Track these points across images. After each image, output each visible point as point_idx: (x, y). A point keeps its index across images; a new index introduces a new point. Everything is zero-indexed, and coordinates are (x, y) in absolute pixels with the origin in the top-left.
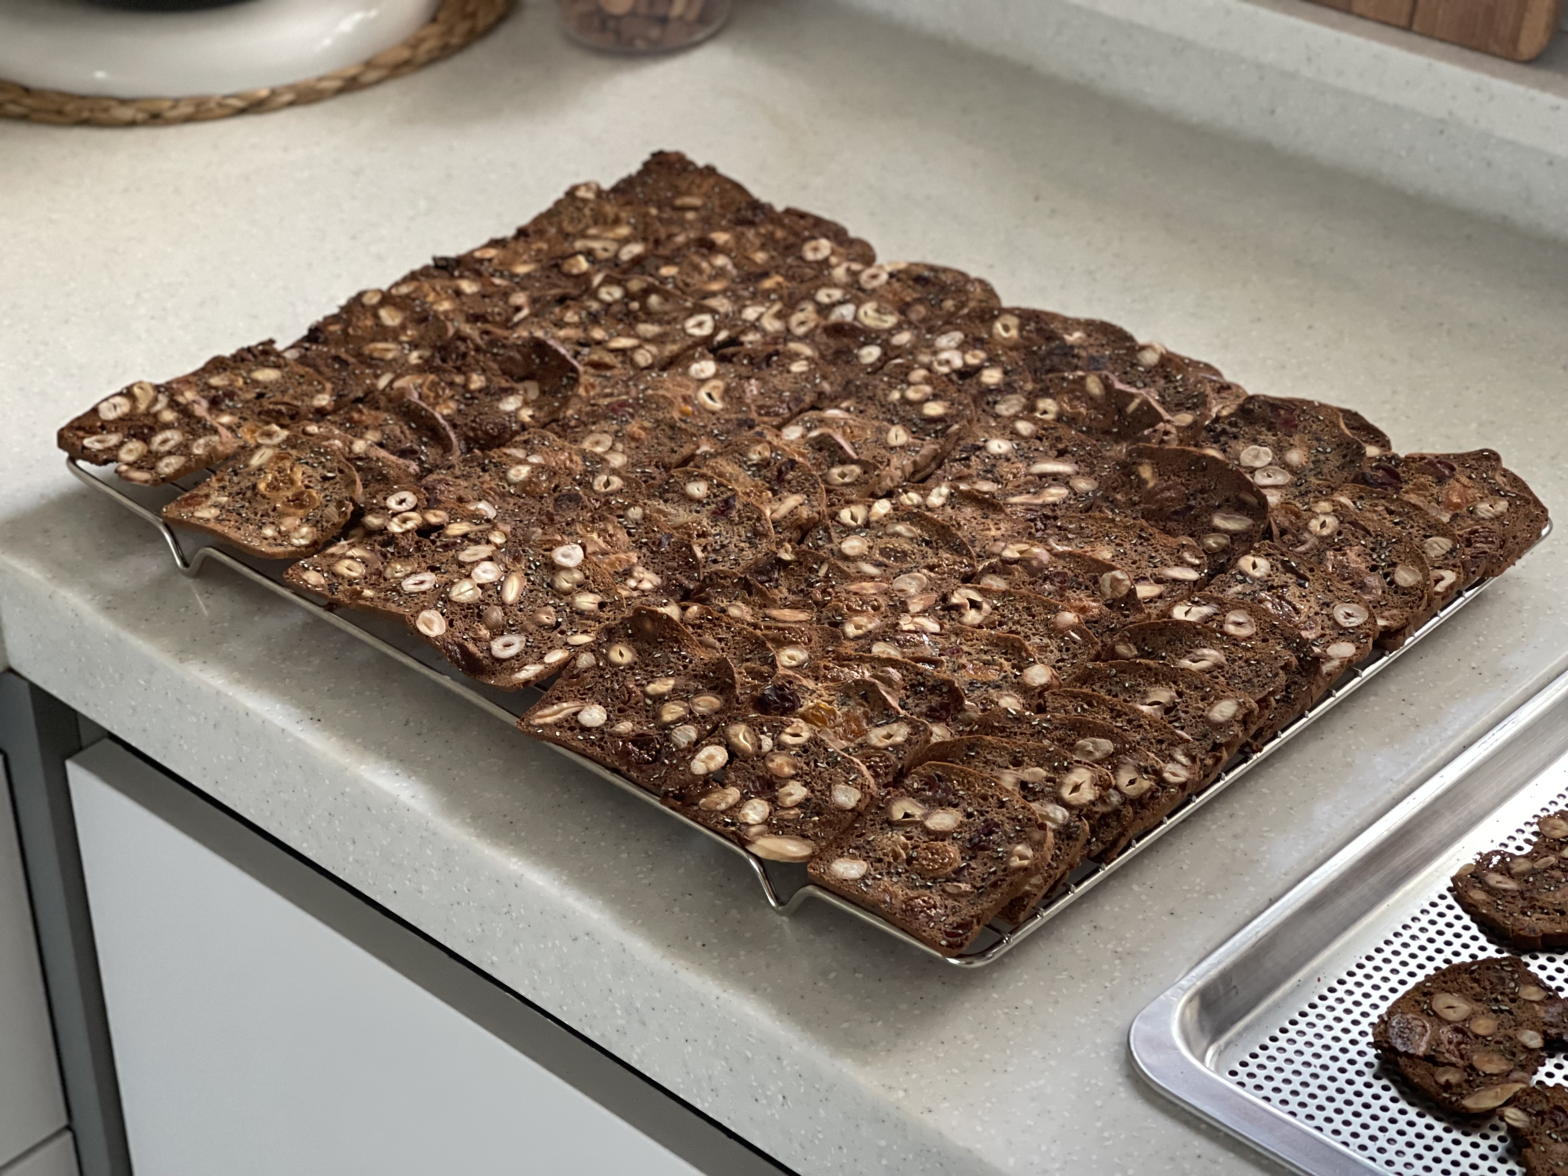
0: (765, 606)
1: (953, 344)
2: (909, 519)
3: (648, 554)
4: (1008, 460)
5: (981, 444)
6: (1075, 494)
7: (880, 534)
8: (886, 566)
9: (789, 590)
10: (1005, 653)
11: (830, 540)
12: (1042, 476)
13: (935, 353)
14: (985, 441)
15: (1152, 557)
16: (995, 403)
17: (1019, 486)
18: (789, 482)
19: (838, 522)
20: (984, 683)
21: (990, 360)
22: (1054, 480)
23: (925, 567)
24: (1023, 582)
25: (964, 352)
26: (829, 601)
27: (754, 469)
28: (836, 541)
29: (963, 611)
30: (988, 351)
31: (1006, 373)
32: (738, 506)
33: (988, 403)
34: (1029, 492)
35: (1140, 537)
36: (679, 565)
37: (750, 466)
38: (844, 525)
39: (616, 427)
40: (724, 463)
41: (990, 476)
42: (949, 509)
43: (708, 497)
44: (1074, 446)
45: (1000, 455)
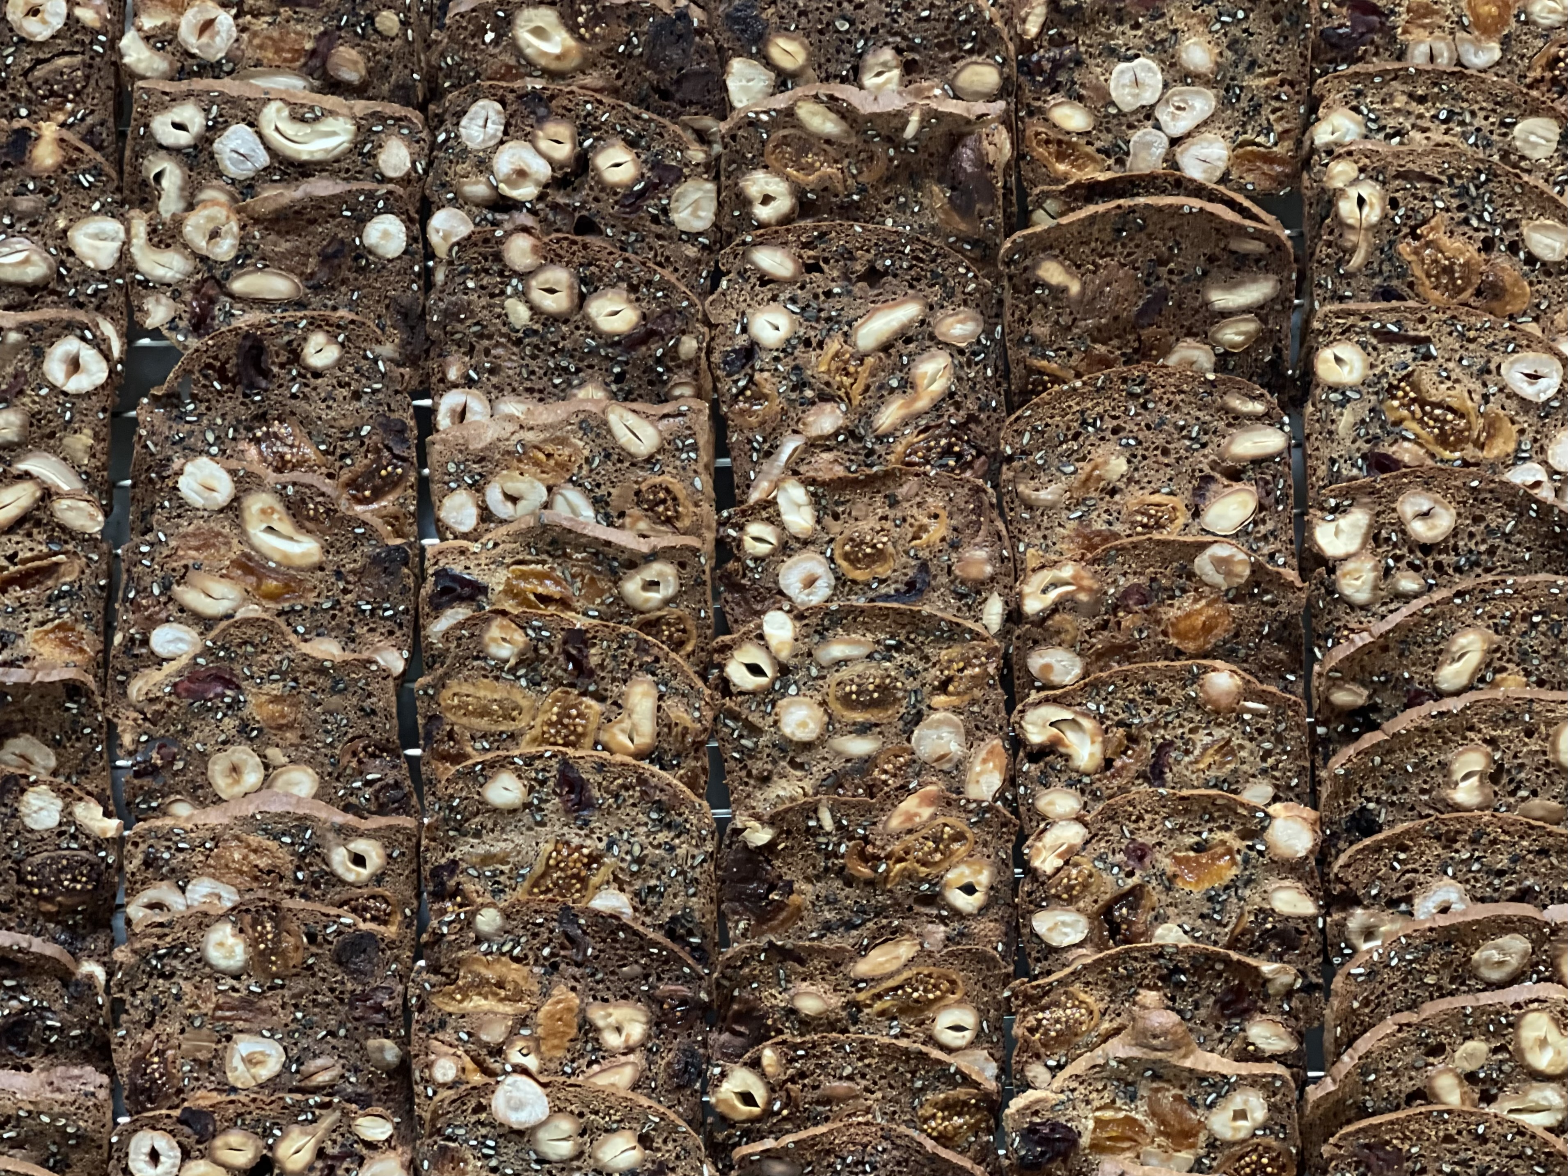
0: (838, 965)
1: (495, 128)
2: (835, 624)
3: (577, 972)
4: (807, 343)
5: (741, 341)
6: (961, 352)
7: (814, 672)
8: (877, 725)
9: (808, 879)
10: (1212, 819)
11: (754, 730)
12: (886, 347)
13: (484, 165)
14: (744, 330)
15: (1183, 428)
16: (665, 211)
17: (867, 388)
18: (602, 666)
19: (741, 693)
20: (1227, 888)
21: (583, 130)
22: (908, 341)
23: (932, 694)
24: (1088, 632)
25: (529, 138)
26: (888, 871)
27: (521, 672)
28: (765, 724)
29: (1062, 750)
30: (565, 114)
31: (631, 143)
32: (594, 778)
33: (655, 220)
34: (892, 391)
35: (1132, 396)
36: (645, 967)
37: (513, 670)
38: (754, 693)
39: (230, 724)
40: (466, 689)
41: (809, 393)
42: (835, 527)
43: (531, 790)
44: (880, 255)
45: (788, 341)
